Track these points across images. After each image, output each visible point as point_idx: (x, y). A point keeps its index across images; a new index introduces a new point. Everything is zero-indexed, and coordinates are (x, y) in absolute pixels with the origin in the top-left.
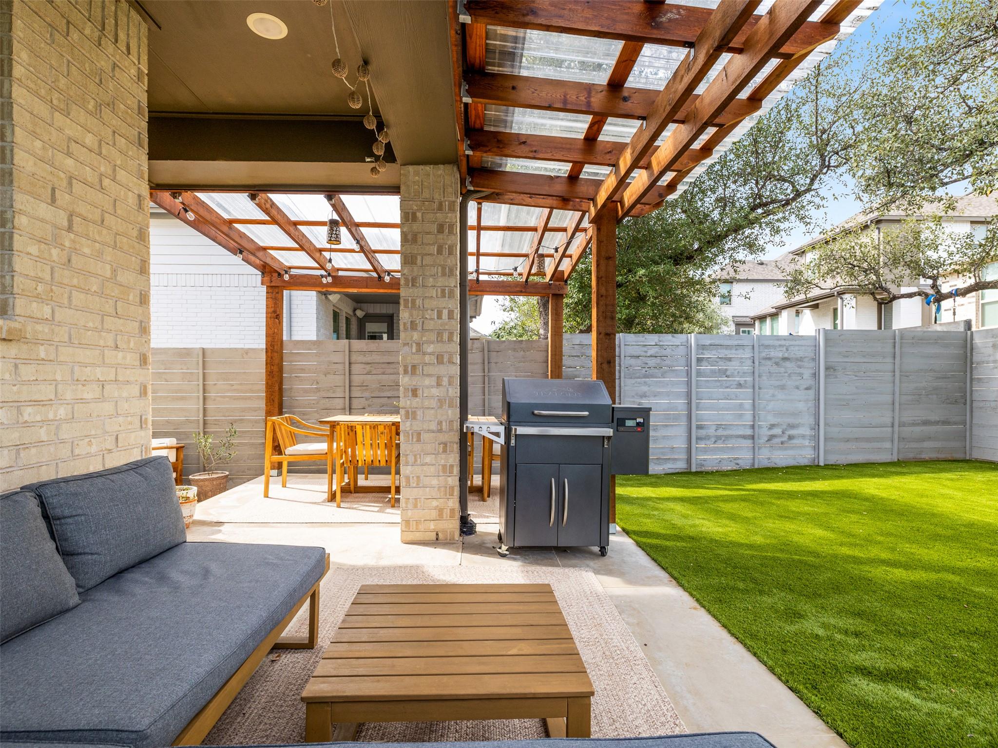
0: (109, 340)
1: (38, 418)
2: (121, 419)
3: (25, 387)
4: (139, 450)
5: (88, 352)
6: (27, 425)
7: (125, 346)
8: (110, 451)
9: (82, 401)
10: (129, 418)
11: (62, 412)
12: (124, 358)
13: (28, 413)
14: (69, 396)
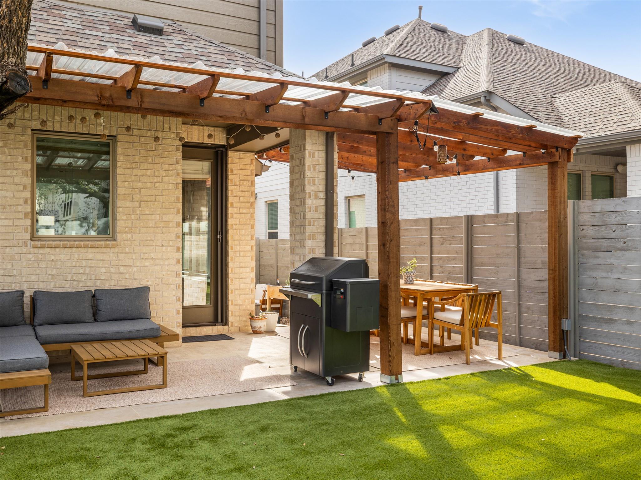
0: (159, 243)
1: (125, 271)
2: (164, 273)
3: (120, 261)
4: (175, 285)
5: (147, 248)
6: (120, 273)
7: (166, 244)
8: (158, 285)
9: (145, 266)
10: (169, 273)
11: (135, 269)
12: (167, 249)
13: (122, 269)
14: (138, 264)
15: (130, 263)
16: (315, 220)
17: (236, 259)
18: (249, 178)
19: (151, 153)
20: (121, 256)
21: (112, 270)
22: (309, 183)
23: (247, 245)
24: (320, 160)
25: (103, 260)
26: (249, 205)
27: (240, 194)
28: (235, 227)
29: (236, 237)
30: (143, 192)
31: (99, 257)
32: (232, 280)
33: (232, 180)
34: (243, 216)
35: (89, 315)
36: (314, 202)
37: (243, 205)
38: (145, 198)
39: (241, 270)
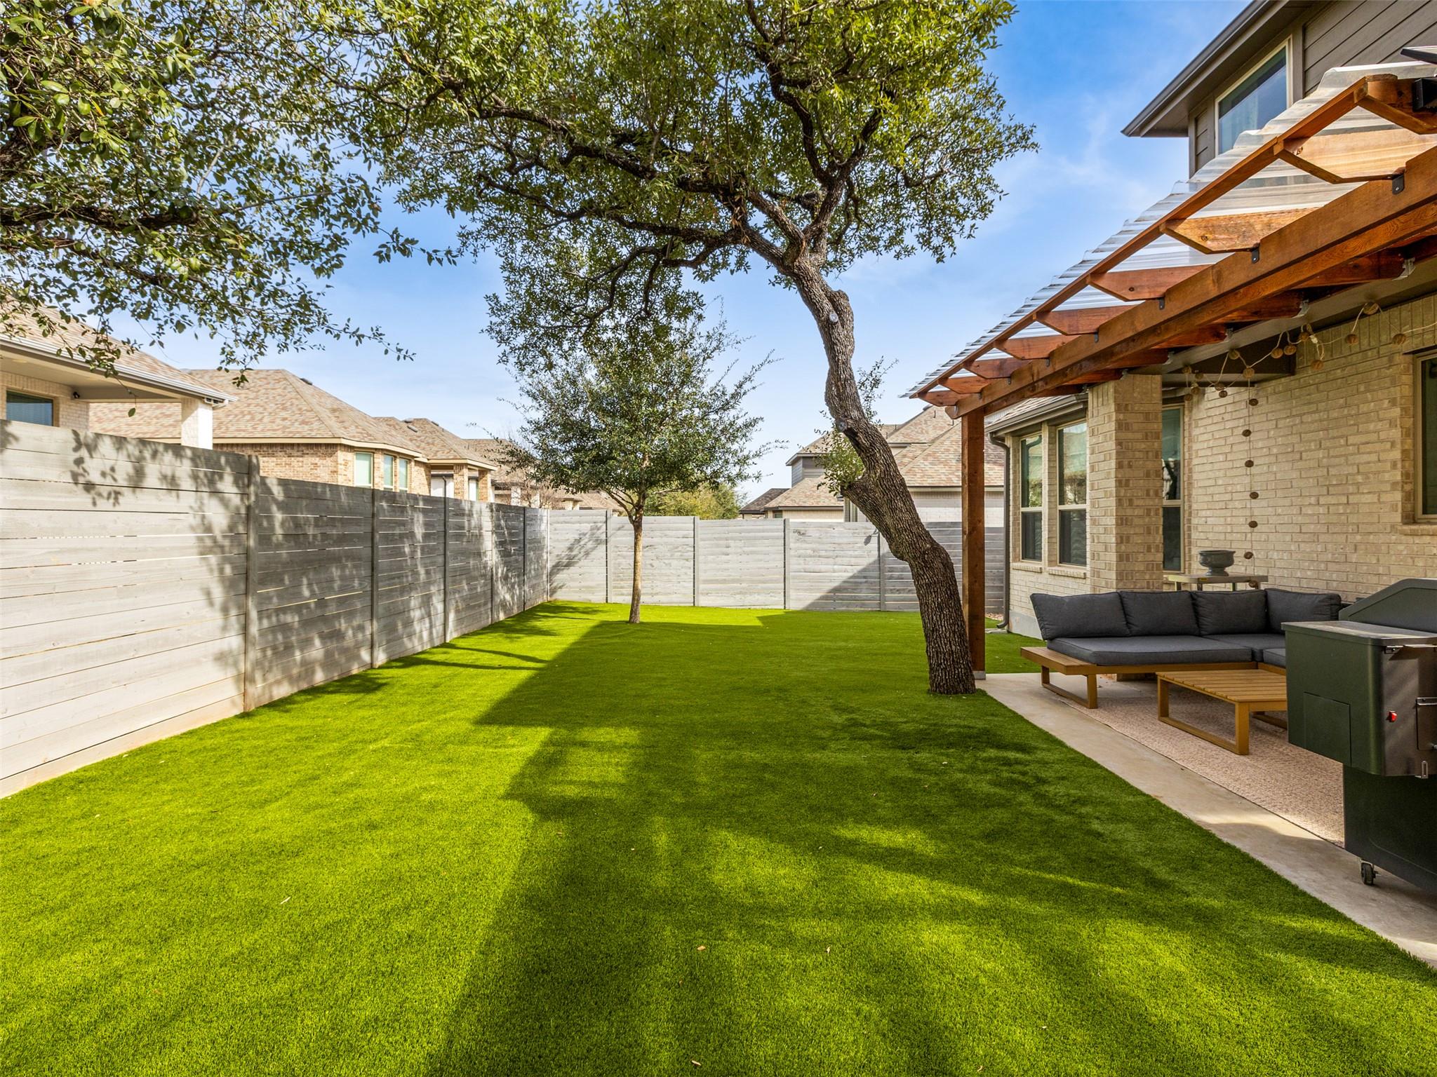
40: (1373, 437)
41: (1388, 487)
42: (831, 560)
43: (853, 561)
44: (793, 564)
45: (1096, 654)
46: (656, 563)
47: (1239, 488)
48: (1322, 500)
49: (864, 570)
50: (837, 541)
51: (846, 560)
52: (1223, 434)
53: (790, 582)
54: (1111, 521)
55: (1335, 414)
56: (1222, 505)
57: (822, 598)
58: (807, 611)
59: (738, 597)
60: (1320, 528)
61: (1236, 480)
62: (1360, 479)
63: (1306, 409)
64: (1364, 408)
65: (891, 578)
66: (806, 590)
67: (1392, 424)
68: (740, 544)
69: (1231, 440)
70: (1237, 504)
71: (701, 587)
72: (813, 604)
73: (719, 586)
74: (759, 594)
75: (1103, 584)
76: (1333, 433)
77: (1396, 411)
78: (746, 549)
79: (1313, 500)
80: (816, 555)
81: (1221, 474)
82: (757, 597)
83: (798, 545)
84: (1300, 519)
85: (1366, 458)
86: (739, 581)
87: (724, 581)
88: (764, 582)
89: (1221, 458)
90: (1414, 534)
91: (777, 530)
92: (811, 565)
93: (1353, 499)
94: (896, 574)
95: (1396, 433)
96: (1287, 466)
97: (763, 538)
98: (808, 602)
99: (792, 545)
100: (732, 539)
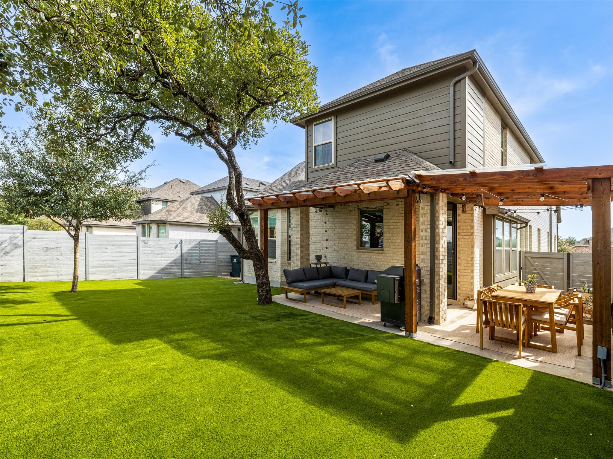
15: (388, 261)
16: (425, 244)
17: (462, 264)
18: (470, 218)
19: (397, 212)
20: (385, 258)
21: (382, 263)
22: (422, 224)
23: (468, 257)
24: (428, 211)
25: (379, 259)
26: (470, 234)
27: (464, 228)
28: (461, 246)
29: (462, 252)
30: (393, 230)
31: (377, 257)
32: (459, 276)
33: (459, 220)
34: (466, 240)
35: (363, 279)
36: (425, 234)
37: (466, 234)
38: (394, 233)
39: (465, 271)
40: (351, 227)
41: (353, 240)
42: (160, 256)
43: (170, 256)
44: (142, 258)
45: (307, 287)
46: (60, 258)
47: (319, 237)
48: (340, 242)
49: (175, 260)
50: (162, 247)
51: (167, 255)
52: (315, 221)
53: (140, 267)
54: (299, 246)
55: (342, 220)
56: (314, 241)
57: (157, 273)
58: (149, 279)
59: (112, 274)
60: (339, 249)
61: (318, 235)
62: (348, 237)
63: (336, 217)
64: (349, 220)
65: (186, 263)
66: (148, 270)
67: (355, 225)
68: (114, 247)
69: (317, 223)
70: (318, 242)
71: (90, 270)
72: (152, 277)
73: (101, 269)
74: (124, 272)
75: (296, 265)
76: (342, 225)
77: (355, 222)
78: (117, 250)
79: (337, 242)
80: (152, 253)
81: (314, 232)
82: (123, 274)
83: (143, 248)
84: (334, 247)
85: (349, 232)
86: (113, 266)
87: (104, 267)
88: (126, 267)
89: (314, 228)
90: (359, 252)
91: (134, 241)
92: (151, 257)
93: (346, 242)
94: (188, 261)
95: (355, 227)
96: (331, 232)
97: (125, 245)
98: (150, 275)
99: (141, 249)
100: (109, 245)
